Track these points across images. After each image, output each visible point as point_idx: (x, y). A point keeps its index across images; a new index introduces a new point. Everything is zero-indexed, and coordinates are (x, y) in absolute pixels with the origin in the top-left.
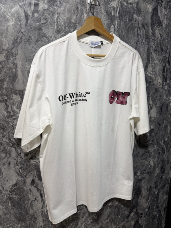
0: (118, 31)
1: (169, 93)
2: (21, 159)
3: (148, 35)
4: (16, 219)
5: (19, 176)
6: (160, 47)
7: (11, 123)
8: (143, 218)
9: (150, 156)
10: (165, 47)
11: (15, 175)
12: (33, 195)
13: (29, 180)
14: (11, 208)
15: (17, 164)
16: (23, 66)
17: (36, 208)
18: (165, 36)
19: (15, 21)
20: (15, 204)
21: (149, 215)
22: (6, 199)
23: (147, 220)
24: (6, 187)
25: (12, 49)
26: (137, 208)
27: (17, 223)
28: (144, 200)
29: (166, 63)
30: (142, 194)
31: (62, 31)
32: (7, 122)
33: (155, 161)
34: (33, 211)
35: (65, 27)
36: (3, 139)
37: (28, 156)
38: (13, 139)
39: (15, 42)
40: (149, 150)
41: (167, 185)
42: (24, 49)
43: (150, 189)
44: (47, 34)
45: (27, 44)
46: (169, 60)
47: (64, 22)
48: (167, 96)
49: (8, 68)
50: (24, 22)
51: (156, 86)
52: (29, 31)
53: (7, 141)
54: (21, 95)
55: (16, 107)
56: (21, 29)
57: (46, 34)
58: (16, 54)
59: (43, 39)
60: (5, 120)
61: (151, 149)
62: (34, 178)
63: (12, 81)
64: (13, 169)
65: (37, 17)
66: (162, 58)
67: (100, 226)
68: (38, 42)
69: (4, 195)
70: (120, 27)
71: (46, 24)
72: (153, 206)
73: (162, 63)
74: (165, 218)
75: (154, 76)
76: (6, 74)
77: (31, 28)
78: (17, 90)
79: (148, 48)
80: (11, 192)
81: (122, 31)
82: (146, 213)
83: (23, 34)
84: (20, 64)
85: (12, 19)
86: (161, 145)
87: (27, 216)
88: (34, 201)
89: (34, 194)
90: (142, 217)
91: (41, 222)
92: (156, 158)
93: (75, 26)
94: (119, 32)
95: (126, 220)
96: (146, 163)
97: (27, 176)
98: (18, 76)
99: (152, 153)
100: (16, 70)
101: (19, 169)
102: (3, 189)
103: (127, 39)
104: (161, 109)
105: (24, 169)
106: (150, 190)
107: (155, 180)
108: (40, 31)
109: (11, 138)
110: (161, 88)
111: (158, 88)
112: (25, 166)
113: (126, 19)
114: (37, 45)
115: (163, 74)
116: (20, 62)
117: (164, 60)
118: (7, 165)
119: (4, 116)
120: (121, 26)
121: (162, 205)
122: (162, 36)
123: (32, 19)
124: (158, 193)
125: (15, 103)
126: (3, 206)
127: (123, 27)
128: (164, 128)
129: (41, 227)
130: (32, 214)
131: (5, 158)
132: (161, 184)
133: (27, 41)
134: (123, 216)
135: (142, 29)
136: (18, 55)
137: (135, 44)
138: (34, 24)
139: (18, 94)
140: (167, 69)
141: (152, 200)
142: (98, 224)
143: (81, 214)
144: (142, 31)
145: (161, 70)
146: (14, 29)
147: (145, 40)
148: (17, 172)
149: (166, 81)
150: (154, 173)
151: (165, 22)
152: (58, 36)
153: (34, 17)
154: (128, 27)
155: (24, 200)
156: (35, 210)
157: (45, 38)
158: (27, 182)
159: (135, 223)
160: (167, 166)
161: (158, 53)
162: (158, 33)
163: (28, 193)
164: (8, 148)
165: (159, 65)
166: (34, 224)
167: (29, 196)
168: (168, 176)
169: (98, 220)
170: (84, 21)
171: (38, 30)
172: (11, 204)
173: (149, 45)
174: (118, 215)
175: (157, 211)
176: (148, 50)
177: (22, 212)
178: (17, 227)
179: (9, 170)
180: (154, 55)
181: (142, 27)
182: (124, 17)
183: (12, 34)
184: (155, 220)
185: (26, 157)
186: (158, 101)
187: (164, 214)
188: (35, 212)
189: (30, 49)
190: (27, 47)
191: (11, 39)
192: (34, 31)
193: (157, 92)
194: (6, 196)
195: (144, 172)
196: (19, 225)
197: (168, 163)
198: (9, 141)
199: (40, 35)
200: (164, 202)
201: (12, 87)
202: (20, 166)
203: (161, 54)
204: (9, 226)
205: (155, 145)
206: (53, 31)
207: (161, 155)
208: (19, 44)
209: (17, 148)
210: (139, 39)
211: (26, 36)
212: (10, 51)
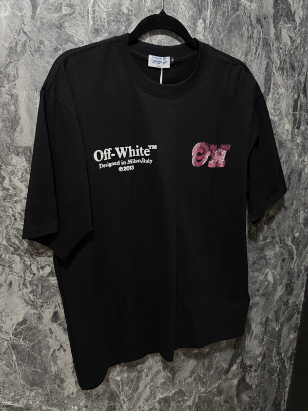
0: (211, 31)
1: (304, 150)
2: (32, 276)
3: (268, 40)
4: (27, 383)
5: (29, 307)
6: (290, 62)
7: (10, 209)
8: (253, 373)
9: (267, 266)
10: (298, 62)
11: (22, 305)
12: (56, 340)
13: (48, 314)
14: (16, 364)
15: (24, 284)
16: (29, 99)
17: (62, 362)
18: (298, 41)
19: (11, 9)
20: (23, 356)
21: (264, 367)
22: (7, 347)
23: (260, 376)
24: (5, 327)
25: (7, 66)
26: (242, 356)
27: (28, 390)
28: (256, 342)
29: (299, 94)
30: (252, 333)
31: (103, 31)
32: (3, 208)
33: (276, 273)
34: (56, 368)
35: (109, 23)
37: (45, 270)
38: (15, 239)
39: (12, 53)
40: (266, 254)
41: (296, 315)
42: (30, 67)
43: (266, 323)
44: (74, 35)
45: (37, 55)
46: (305, 87)
47: (107, 12)
48: (300, 156)
50: (28, 12)
51: (280, 137)
52: (39, 30)
53: (4, 242)
54: (28, 156)
55: (18, 179)
56: (23, 25)
57: (72, 36)
58: (16, 77)
59: (67, 46)
61: (268, 253)
62: (57, 309)
63: (9, 130)
64: (18, 294)
65: (55, 2)
66: (293, 83)
67: (177, 390)
68: (57, 52)
69: (3, 342)
70: (215, 22)
71: (71, 17)
72: (272, 352)
73: (292, 93)
74: (291, 372)
75: (276, 119)
77: (43, 24)
78: (19, 147)
79: (268, 64)
80: (15, 335)
81: (219, 31)
82: (259, 364)
83: (28, 36)
84: (24, 96)
85: (5, 5)
86: (287, 245)
87: (47, 377)
88: (59, 350)
89: (58, 338)
90: (251, 371)
91: (72, 387)
92: (279, 269)
93: (128, 19)
94: (213, 33)
95: (224, 377)
96: (260, 278)
97: (45, 305)
98: (22, 120)
99: (272, 260)
100: (16, 107)
101: (30, 293)
102: (2, 332)
103: (228, 46)
104: (289, 179)
105: (38, 293)
106: (266, 325)
107: (276, 307)
108: (61, 30)
109: (11, 237)
110: (289, 140)
111: (285, 140)
112: (40, 289)
113: (226, 8)
115: (293, 114)
116: (24, 91)
117: (296, 88)
118: (5, 287)
120: (218, 20)
121: (287, 351)
122: (293, 42)
123: (45, 5)
124: (281, 329)
125: (16, 171)
126: (3, 360)
127: (221, 24)
128: (293, 214)
129: (73, 394)
130: (55, 374)
131: (1, 274)
132: (286, 312)
133: (36, 51)
134: (219, 370)
135: (257, 27)
136: (18, 77)
137: (244, 56)
138: (49, 17)
139: (22, 155)
140: (301, 105)
141: (269, 342)
142: (174, 385)
143: (143, 370)
144: (256, 31)
145: (290, 106)
146: (8, 26)
147: (263, 49)
148: (25, 300)
149: (298, 128)
150: (273, 295)
151: (300, 14)
152: (96, 40)
153: (48, 3)
154: (231, 23)
155: (39, 349)
156: (61, 366)
158: (44, 317)
159: (239, 381)
160: (297, 282)
161: (285, 74)
162: (287, 35)
163: (46, 337)
164: (7, 256)
165: (287, 97)
166: (59, 389)
167: (48, 342)
168: (299, 300)
169: (173, 379)
170: (146, 10)
171: (57, 27)
172: (16, 357)
173: (269, 59)
174: (209, 369)
175: (277, 360)
176: (267, 68)
177: (36, 370)
178: (28, 396)
179: (10, 296)
180: (278, 78)
181: (257, 23)
182: (224, 2)
183: (6, 35)
184: (273, 375)
185: (41, 271)
186: (285, 165)
187: (290, 364)
188: (61, 370)
189: (43, 66)
190: (36, 62)
191: (3, 46)
192: (48, 30)
193: (282, 148)
194: (5, 342)
195: (257, 293)
196: (33, 393)
197: (299, 276)
198: (7, 243)
199: (61, 39)
200: (290, 345)
201: (10, 142)
202: (31, 289)
203: (292, 76)
204: (14, 396)
205: (276, 245)
206: (86, 30)
207: (287, 262)
208: (20, 56)
209: (23, 256)
210: (250, 47)
211: (34, 40)
212: (3, 71)
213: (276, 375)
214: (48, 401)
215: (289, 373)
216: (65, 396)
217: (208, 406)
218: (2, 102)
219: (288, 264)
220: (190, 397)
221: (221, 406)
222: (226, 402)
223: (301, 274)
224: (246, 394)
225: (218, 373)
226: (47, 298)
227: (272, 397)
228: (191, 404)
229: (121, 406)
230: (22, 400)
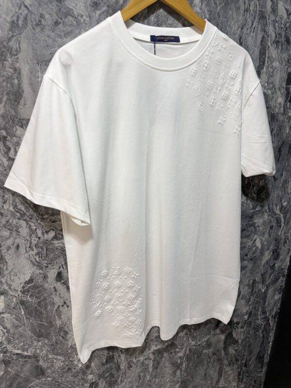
0: (208, 4)
2: (37, 239)
3: (264, 12)
4: (35, 335)
5: (35, 267)
6: (286, 35)
8: (239, 330)
9: (255, 232)
11: (29, 266)
12: (60, 297)
13: (52, 274)
14: (25, 318)
15: (30, 247)
16: (31, 73)
17: (65, 317)
20: (31, 311)
21: (250, 324)
22: (16, 303)
23: (246, 332)
24: (14, 286)
25: (9, 40)
27: (36, 341)
28: (243, 302)
30: (240, 293)
31: (102, 4)
33: (264, 239)
34: (61, 322)
36: (4, 205)
37: (49, 234)
38: (21, 206)
39: (14, 27)
40: (255, 221)
41: (281, 278)
42: (32, 40)
43: (253, 285)
44: (74, 9)
45: (38, 29)
49: (4, 78)
51: (273, 110)
52: (39, 4)
53: (11, 209)
57: (72, 9)
58: (18, 51)
59: (67, 19)
60: (5, 172)
61: (257, 220)
62: (60, 270)
63: (13, 102)
64: (25, 256)
66: (288, 56)
67: (170, 342)
68: (57, 26)
69: (12, 298)
72: (257, 311)
73: (286, 67)
74: (275, 329)
75: (270, 92)
76: (2, 89)
78: (23, 119)
79: (263, 37)
80: (23, 292)
81: (215, 4)
82: (245, 321)
83: (28, 10)
84: (26, 70)
86: (276, 214)
87: (52, 329)
88: (63, 306)
89: (62, 296)
90: (238, 328)
92: (266, 236)
94: (210, 6)
95: (213, 332)
96: (248, 244)
97: (50, 266)
98: (25, 93)
99: (260, 228)
100: (19, 81)
101: (35, 255)
102: (10, 288)
103: (224, 19)
104: (280, 151)
105: (43, 255)
106: (253, 287)
107: (263, 271)
108: (61, 3)
109: (18, 204)
110: (281, 114)
111: (277, 113)
112: (45, 251)
114: (56, 32)
115: (286, 88)
116: (27, 65)
117: (290, 61)
118: (13, 250)
119: (3, 167)
121: (272, 310)
122: (289, 15)
124: (266, 291)
125: (20, 142)
126: (12, 315)
128: (282, 185)
130: (60, 327)
131: (9, 237)
132: (272, 277)
133: (37, 25)
134: (208, 326)
136: (20, 51)
137: (240, 29)
139: (26, 127)
141: (255, 302)
144: (252, 3)
145: (283, 80)
147: (258, 22)
148: (31, 261)
149: (290, 101)
150: (260, 260)
152: (95, 13)
155: (45, 305)
156: (65, 320)
157: (71, 18)
158: (49, 277)
159: (226, 336)
161: (280, 47)
162: (283, 7)
163: (51, 294)
165: (281, 71)
166: (63, 340)
167: (53, 299)
168: (284, 264)
172: (24, 312)
173: (264, 32)
175: (262, 318)
176: (262, 41)
177: (43, 323)
178: (36, 346)
180: (273, 52)
183: (8, 9)
184: (258, 331)
185: (46, 235)
186: (276, 138)
187: (274, 322)
188: (65, 324)
189: (44, 40)
190: (37, 36)
191: (5, 19)
192: (49, 4)
193: (274, 120)
194: (15, 299)
195: (245, 258)
196: (40, 343)
197: (285, 242)
198: (14, 209)
199: (61, 12)
200: (275, 305)
201: (14, 114)
202: (37, 251)
203: (287, 50)
204: (23, 345)
205: (265, 213)
206: (86, 3)
207: (275, 229)
208: (21, 30)
209: (29, 221)
210: (246, 21)
211: (34, 14)
212: (6, 45)
213: (261, 331)
214: (53, 350)
215: (272, 330)
216: (69, 346)
217: (198, 357)
218: (6, 75)
219: (276, 231)
220: (182, 349)
221: (209, 358)
222: (214, 354)
223: (287, 241)
224: (233, 348)
225: (208, 329)
226: (52, 260)
227: (256, 351)
228: (182, 355)
229: (119, 356)
230: (31, 349)
